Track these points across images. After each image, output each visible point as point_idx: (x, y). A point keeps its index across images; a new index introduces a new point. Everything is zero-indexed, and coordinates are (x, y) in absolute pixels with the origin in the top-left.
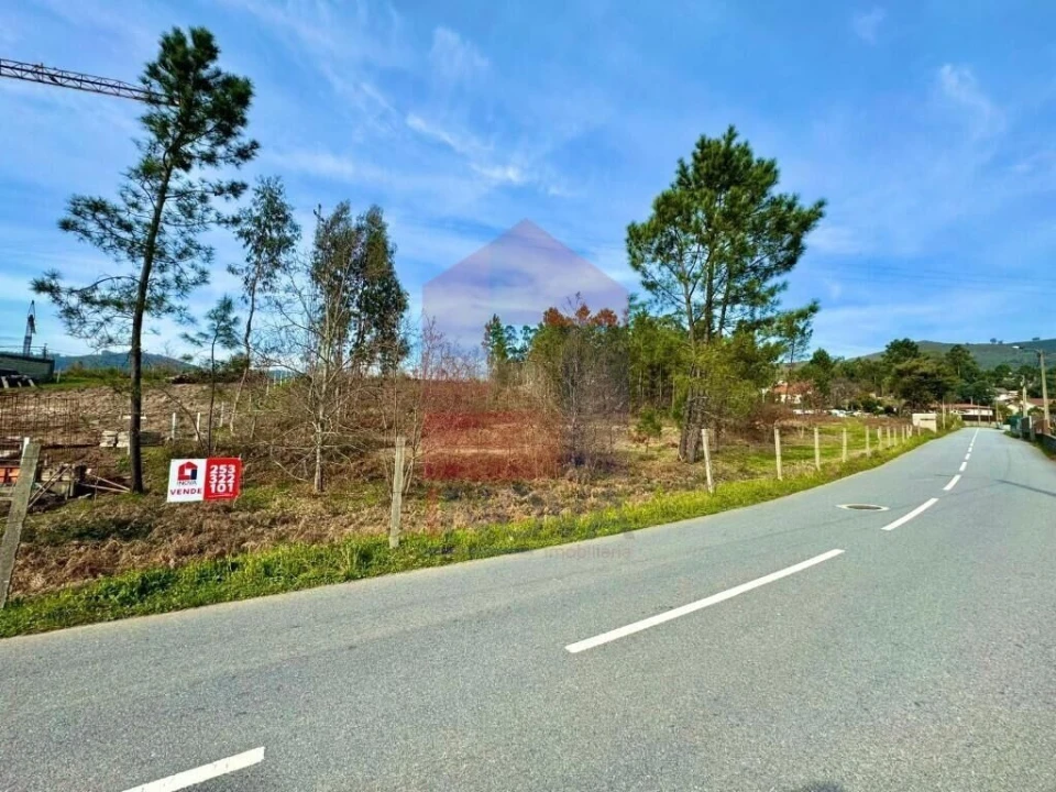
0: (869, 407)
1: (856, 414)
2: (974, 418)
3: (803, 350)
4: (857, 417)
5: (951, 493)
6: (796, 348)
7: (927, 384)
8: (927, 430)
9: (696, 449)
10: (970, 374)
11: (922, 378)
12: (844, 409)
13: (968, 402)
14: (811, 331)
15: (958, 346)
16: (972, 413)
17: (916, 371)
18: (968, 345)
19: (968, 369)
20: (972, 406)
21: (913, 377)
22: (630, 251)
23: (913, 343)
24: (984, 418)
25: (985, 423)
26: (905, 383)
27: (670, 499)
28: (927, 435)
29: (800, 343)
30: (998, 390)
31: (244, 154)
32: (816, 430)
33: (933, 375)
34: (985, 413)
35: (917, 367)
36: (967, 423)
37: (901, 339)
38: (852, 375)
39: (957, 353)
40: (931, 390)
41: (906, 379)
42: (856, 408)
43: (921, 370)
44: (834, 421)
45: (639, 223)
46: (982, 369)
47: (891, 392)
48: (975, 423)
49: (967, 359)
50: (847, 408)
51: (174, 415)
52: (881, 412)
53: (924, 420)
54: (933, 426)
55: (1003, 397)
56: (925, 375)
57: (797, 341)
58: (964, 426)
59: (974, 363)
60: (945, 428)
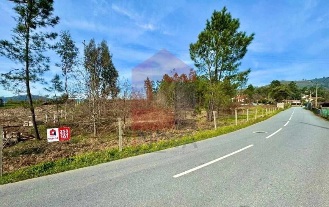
0: (264, 102)
1: (260, 104)
2: (295, 104)
3: (245, 85)
4: (260, 105)
5: (286, 126)
6: (243, 84)
7: (281, 94)
8: (281, 108)
9: (212, 117)
10: (295, 90)
11: (281, 92)
12: (257, 103)
13: (294, 99)
14: (248, 79)
15: (293, 82)
16: (295, 102)
17: (279, 90)
18: (295, 81)
19: (295, 89)
20: (295, 100)
21: (278, 92)
22: (191, 54)
23: (279, 81)
24: (298, 104)
25: (298, 105)
26: (275, 94)
27: (204, 133)
28: (281, 110)
29: (245, 83)
30: (303, 95)
31: (55, 22)
32: (248, 110)
33: (284, 91)
34: (298, 102)
35: (279, 89)
36: (293, 106)
37: (275, 80)
38: (260, 92)
39: (292, 84)
40: (283, 96)
41: (276, 93)
42: (260, 103)
43: (280, 90)
44: (254, 107)
45: (193, 44)
46: (299, 89)
47: (271, 97)
48: (295, 105)
49: (295, 85)
50: (257, 102)
51: (46, 115)
52: (268, 104)
53: (280, 105)
54: (282, 107)
55: (304, 97)
56: (281, 91)
57: (243, 82)
58: (292, 106)
59: (297, 87)
60: (286, 107)
